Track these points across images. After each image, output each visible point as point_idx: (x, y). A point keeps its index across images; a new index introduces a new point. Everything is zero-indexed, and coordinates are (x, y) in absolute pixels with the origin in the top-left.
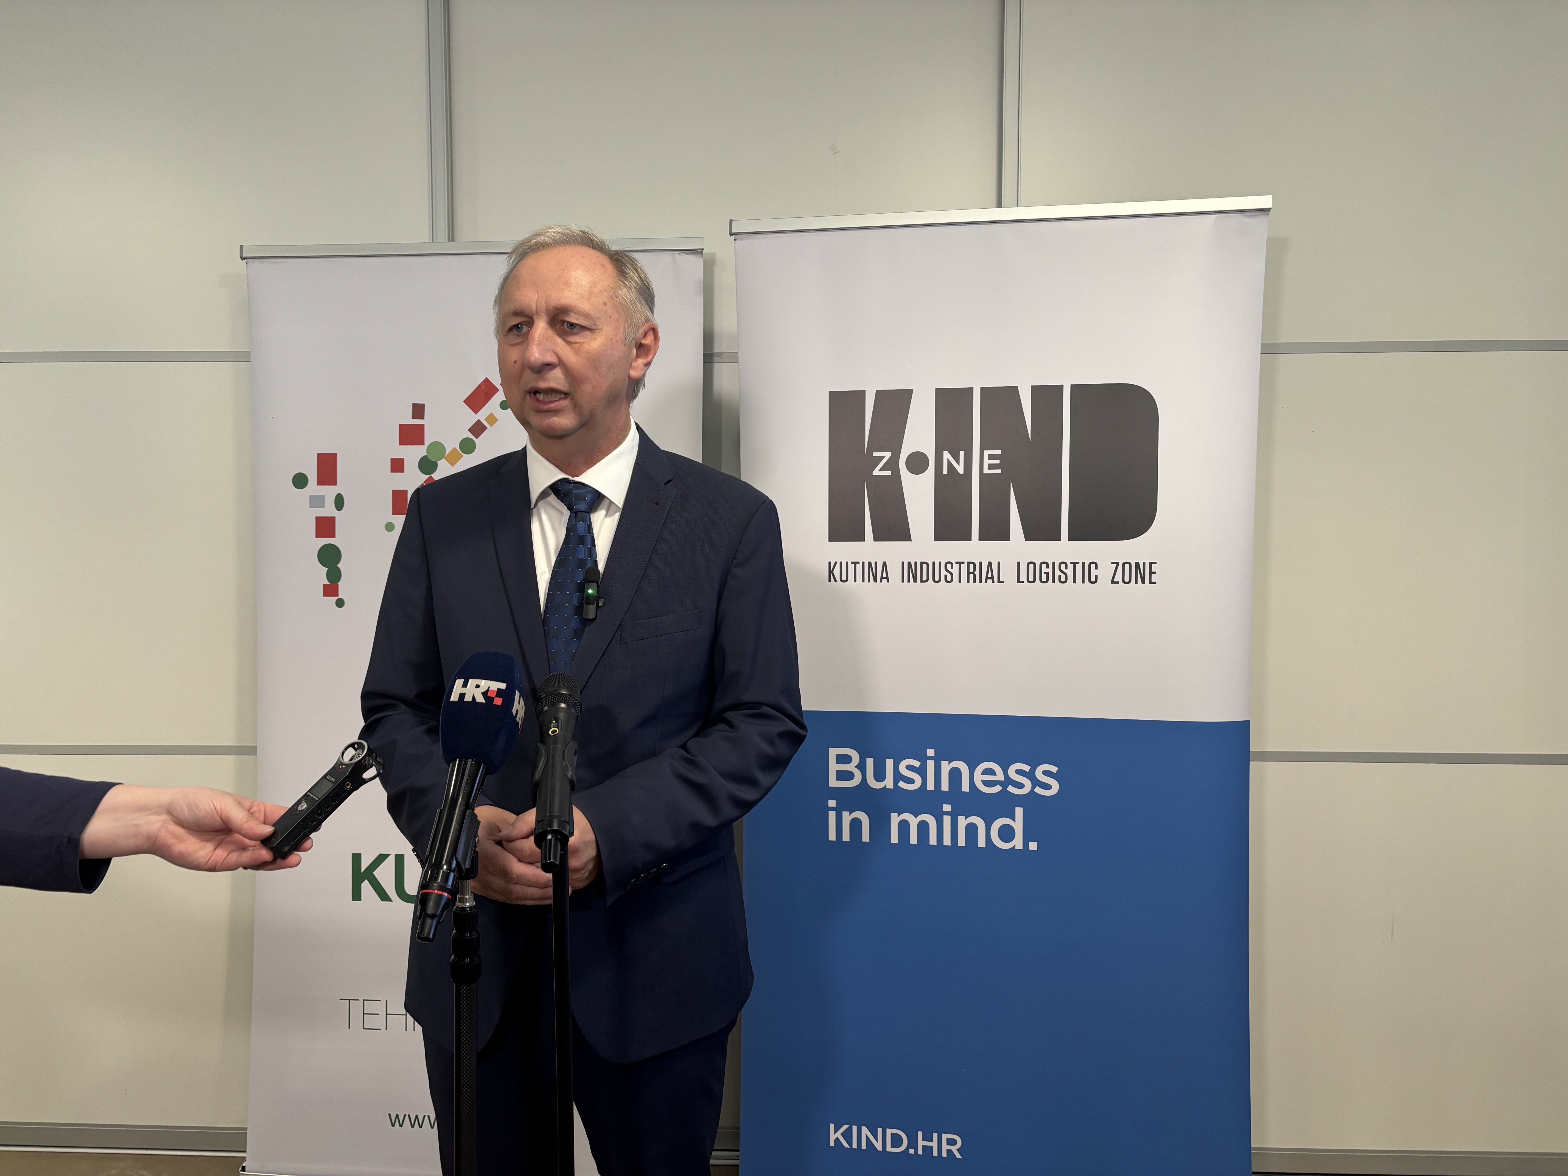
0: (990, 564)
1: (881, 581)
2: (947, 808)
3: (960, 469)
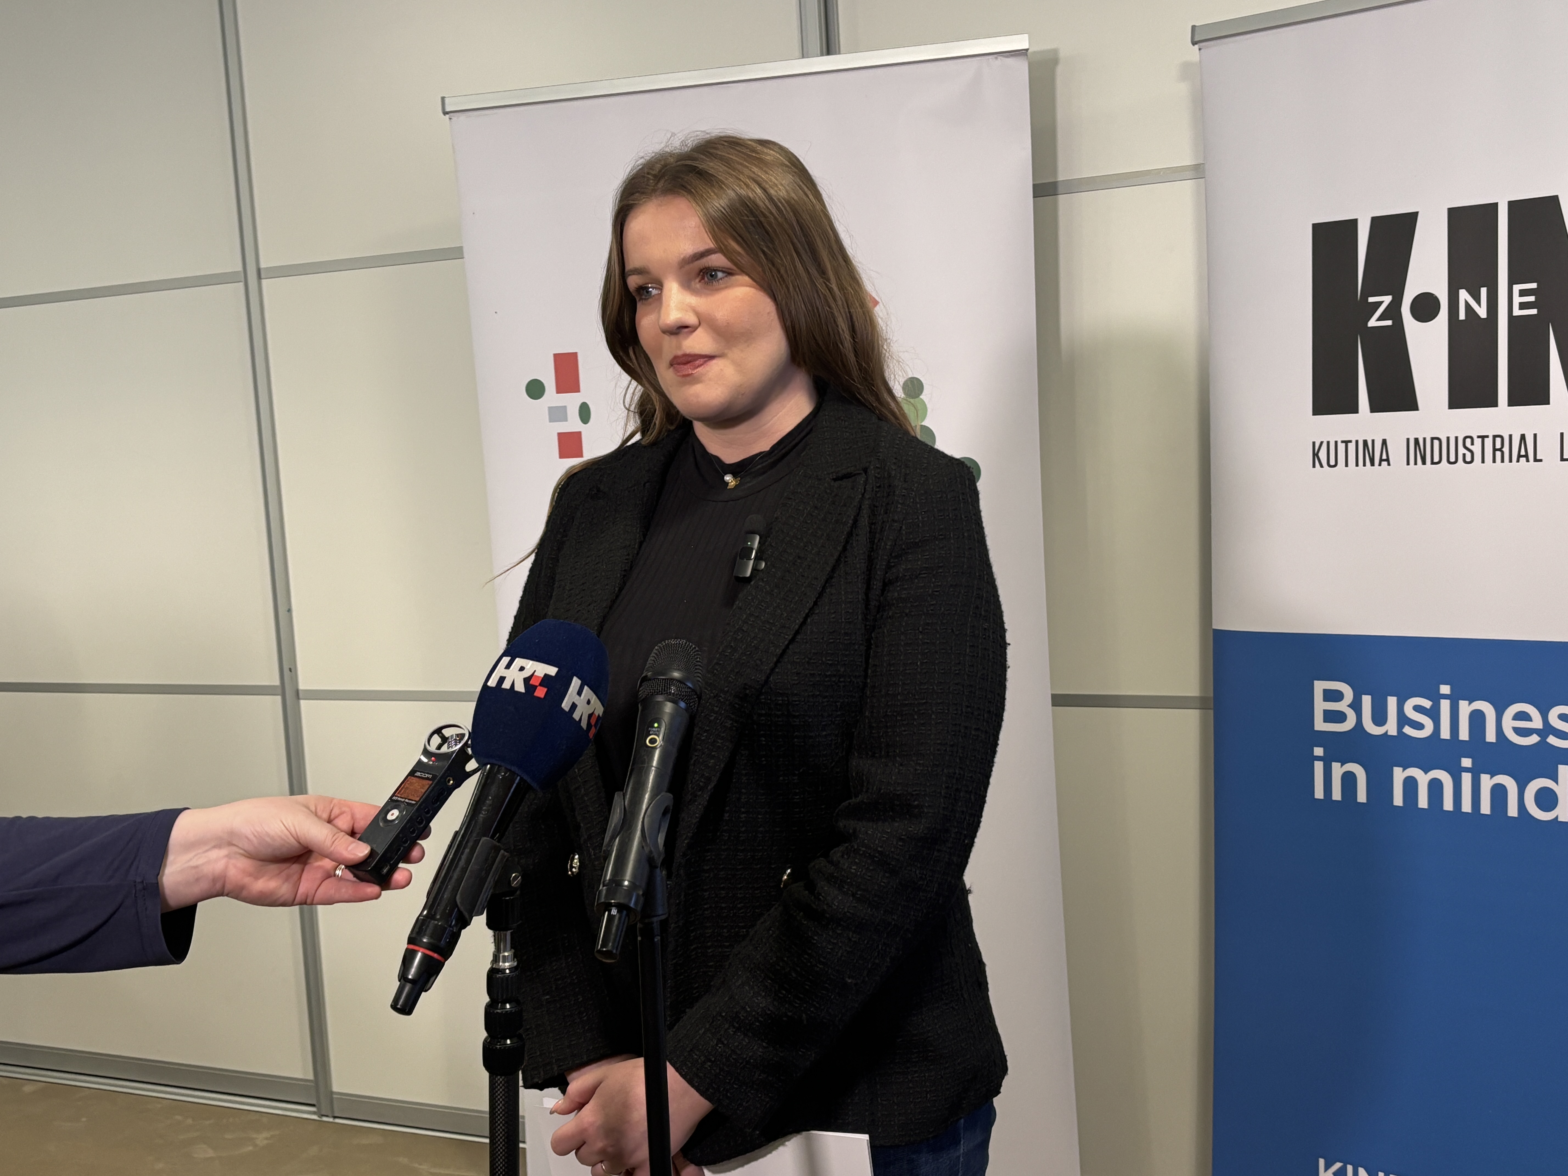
0: (1523, 437)
1: (1380, 465)
2: (1466, 762)
3: (1482, 312)
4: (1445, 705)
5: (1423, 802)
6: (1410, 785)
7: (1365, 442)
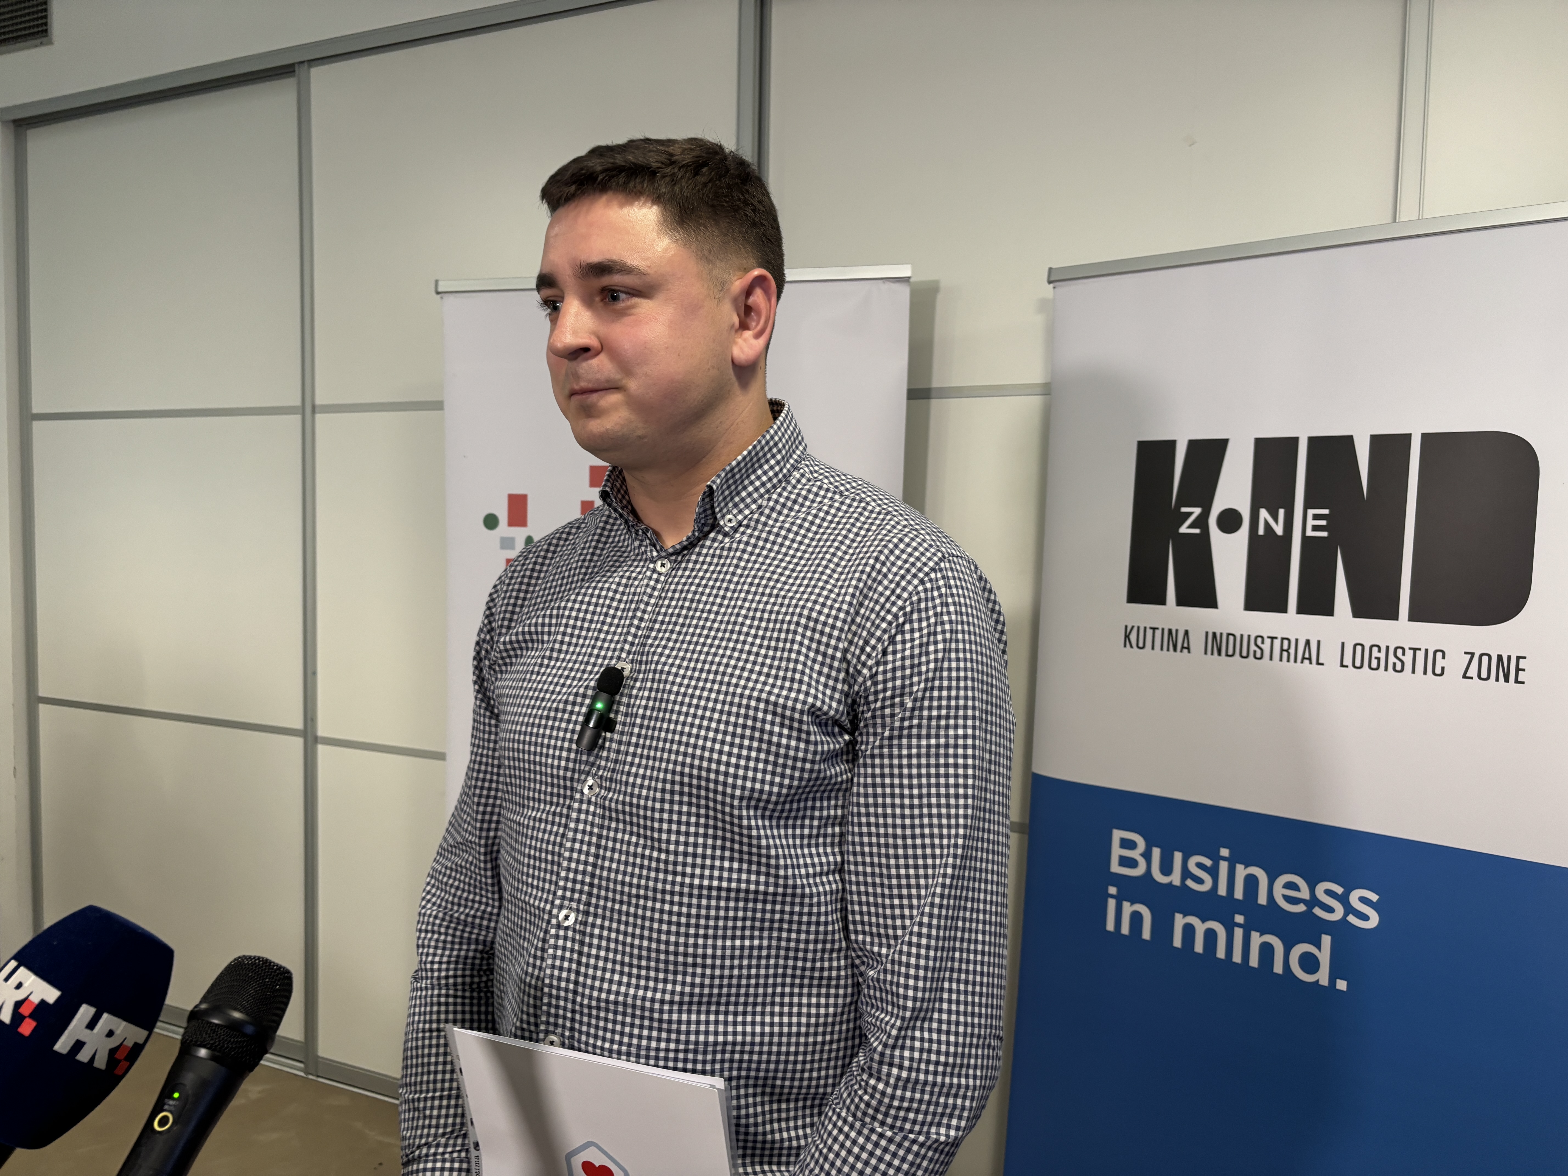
0: (1308, 642)
1: (1181, 651)
2: (1239, 919)
3: (1279, 530)
4: (1224, 866)
5: (1199, 948)
6: (1189, 930)
7: (1170, 631)
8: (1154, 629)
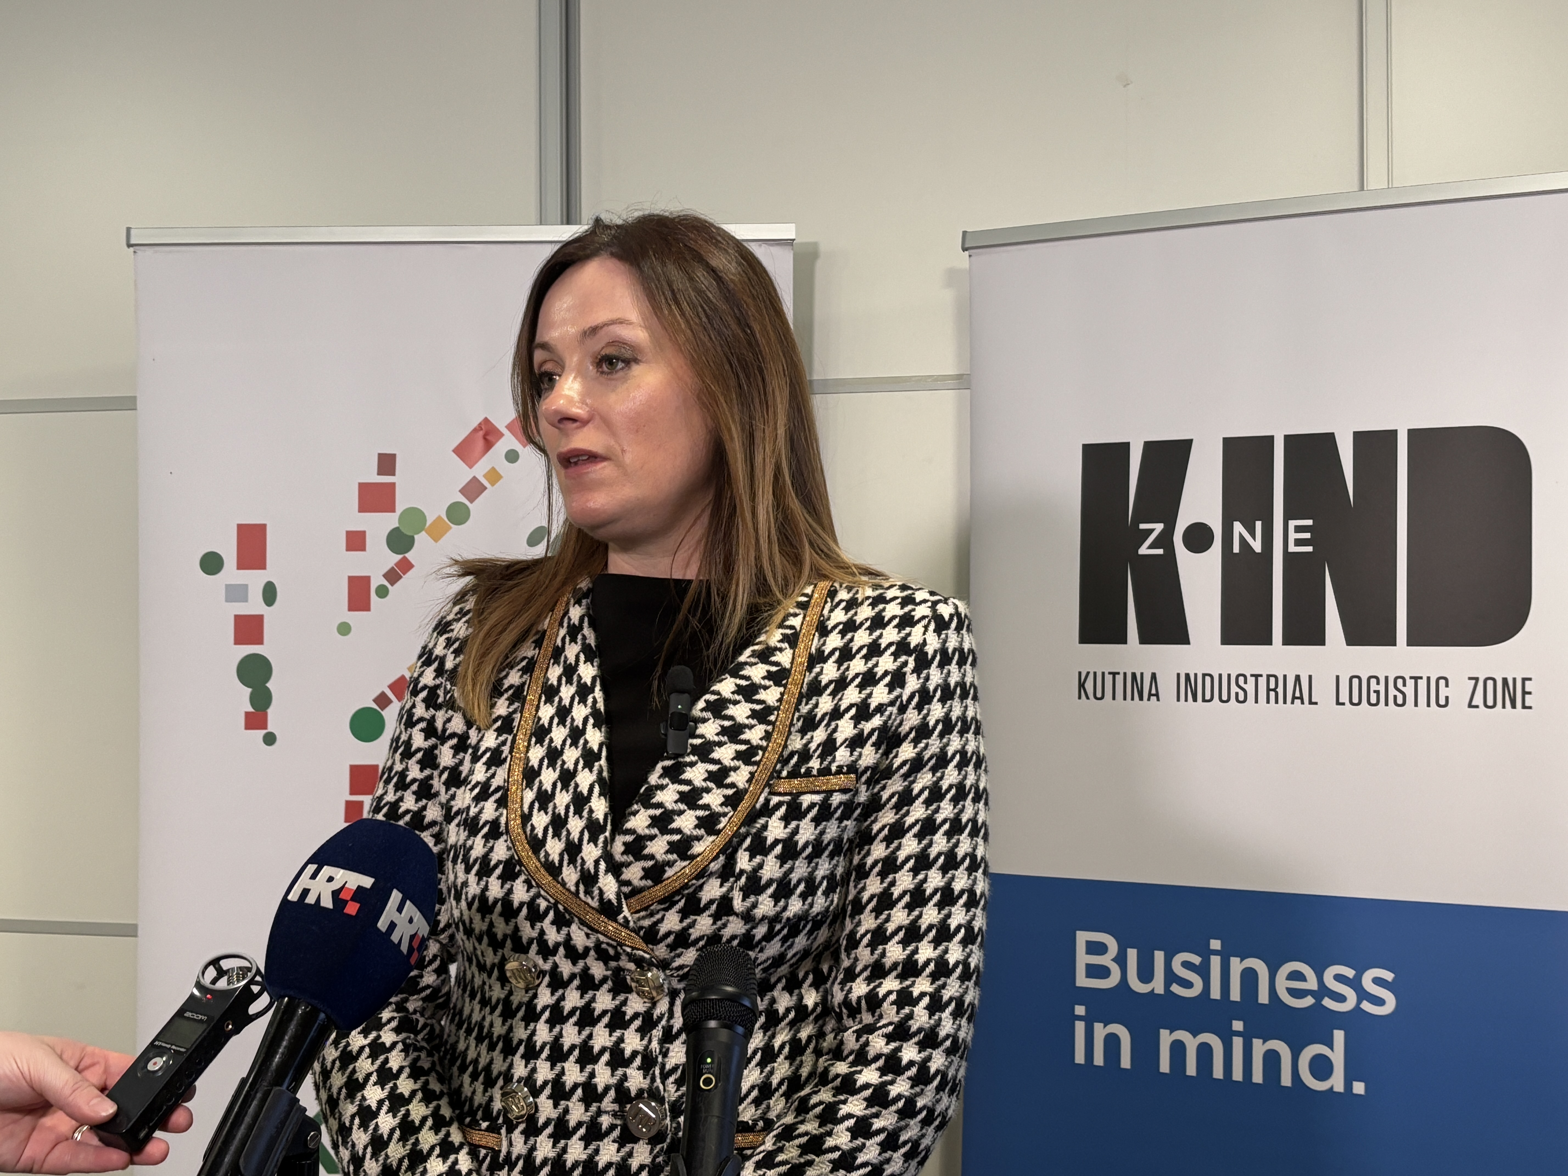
0: (1298, 678)
1: (1149, 700)
2: (1238, 1025)
3: (1257, 546)
4: (1215, 962)
5: (1191, 1070)
6: (1178, 1048)
7: (1134, 675)
8: (1114, 674)
